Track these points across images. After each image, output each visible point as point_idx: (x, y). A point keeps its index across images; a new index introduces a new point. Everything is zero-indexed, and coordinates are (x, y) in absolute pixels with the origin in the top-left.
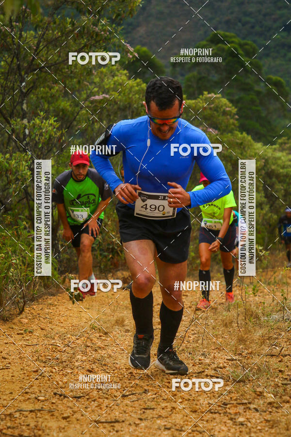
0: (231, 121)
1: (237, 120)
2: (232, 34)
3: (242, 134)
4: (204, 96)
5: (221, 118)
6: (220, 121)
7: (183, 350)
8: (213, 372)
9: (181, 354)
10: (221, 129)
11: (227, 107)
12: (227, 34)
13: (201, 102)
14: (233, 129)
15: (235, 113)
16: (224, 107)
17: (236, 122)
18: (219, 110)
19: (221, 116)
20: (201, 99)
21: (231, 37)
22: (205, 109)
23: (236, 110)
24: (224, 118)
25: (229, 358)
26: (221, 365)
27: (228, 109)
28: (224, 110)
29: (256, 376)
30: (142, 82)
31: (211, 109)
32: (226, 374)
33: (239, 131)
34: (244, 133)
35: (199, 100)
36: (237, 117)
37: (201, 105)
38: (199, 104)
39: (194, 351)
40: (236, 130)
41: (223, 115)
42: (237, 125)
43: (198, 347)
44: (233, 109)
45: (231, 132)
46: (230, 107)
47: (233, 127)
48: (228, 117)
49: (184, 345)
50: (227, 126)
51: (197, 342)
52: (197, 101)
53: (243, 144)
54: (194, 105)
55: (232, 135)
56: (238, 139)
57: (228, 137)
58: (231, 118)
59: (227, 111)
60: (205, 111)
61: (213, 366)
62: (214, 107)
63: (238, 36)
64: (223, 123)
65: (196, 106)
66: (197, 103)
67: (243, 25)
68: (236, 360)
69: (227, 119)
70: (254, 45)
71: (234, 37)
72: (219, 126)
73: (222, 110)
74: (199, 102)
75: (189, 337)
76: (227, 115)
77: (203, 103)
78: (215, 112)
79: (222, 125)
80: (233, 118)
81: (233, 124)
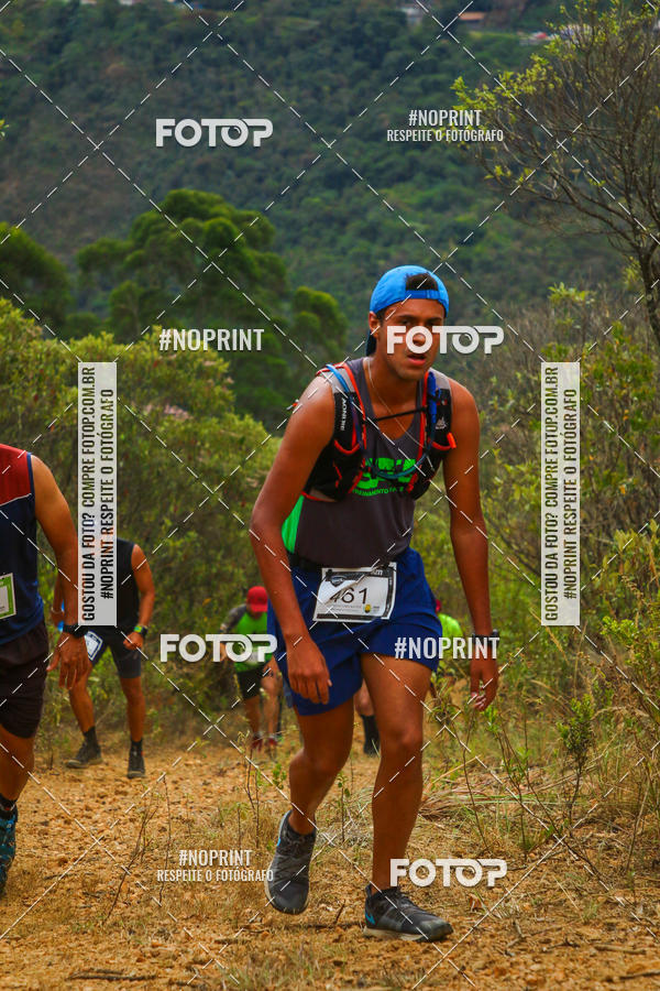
0: (218, 390)
1: (230, 387)
2: (217, 197)
3: (242, 418)
4: (154, 334)
5: (193, 384)
6: (193, 390)
7: (115, 924)
8: (185, 973)
9: (110, 933)
10: (195, 409)
11: (206, 360)
12: (203, 194)
13: (148, 348)
14: (221, 409)
15: (226, 371)
16: (200, 360)
17: (228, 392)
18: (189, 365)
19: (193, 379)
20: (148, 343)
21: (212, 204)
22: (156, 363)
23: (227, 365)
24: (201, 382)
25: (222, 938)
26: (203, 956)
27: (208, 364)
28: (200, 366)
29: (282, 980)
30: (11, 306)
31: (169, 363)
32: (213, 976)
33: (236, 413)
34: (247, 416)
35: (144, 343)
36: (229, 380)
37: (148, 356)
38: (143, 353)
39: (139, 925)
40: (230, 411)
41: (197, 377)
42: (232, 398)
43: (149, 914)
44: (220, 364)
45: (219, 415)
46: (215, 360)
47: (221, 402)
48: (210, 381)
49: (117, 911)
50: (208, 403)
51: (147, 902)
52: (138, 347)
53: (246, 442)
54: (132, 357)
55: (219, 423)
56: (234, 431)
57: (211, 426)
58: (217, 385)
59: (207, 368)
60: (157, 369)
61: (185, 959)
62: (177, 360)
63: (227, 198)
64: (199, 396)
65: (136, 359)
66: (138, 351)
67: (239, 175)
68: (236, 942)
69: (209, 385)
70: (266, 220)
71: (219, 202)
72: (190, 402)
73: (196, 365)
74: (145, 350)
75: (129, 892)
76: (208, 378)
77: (152, 350)
78: (180, 372)
79: (197, 400)
80: (220, 383)
81: (223, 397)
